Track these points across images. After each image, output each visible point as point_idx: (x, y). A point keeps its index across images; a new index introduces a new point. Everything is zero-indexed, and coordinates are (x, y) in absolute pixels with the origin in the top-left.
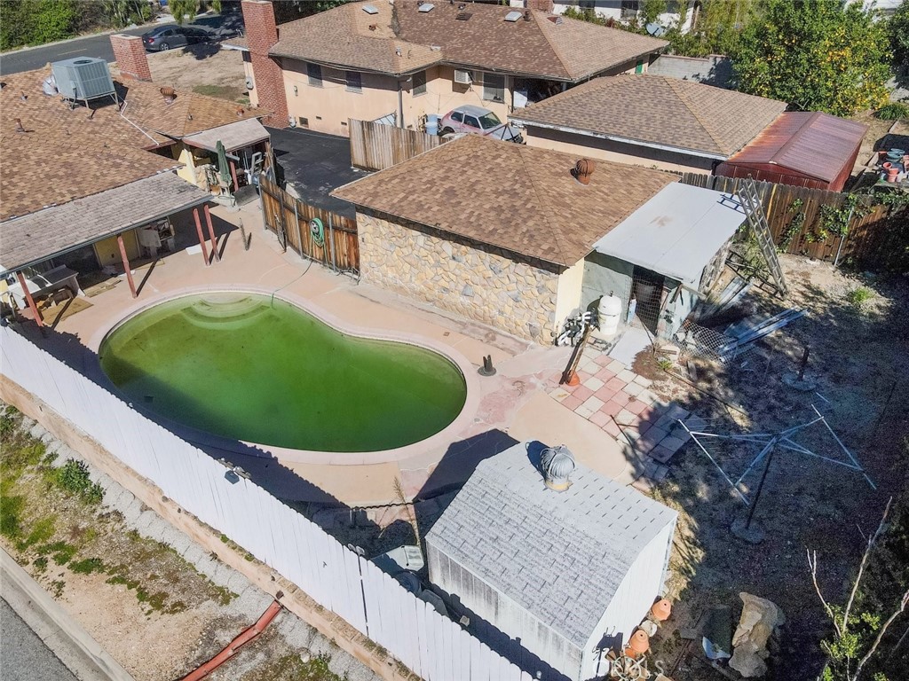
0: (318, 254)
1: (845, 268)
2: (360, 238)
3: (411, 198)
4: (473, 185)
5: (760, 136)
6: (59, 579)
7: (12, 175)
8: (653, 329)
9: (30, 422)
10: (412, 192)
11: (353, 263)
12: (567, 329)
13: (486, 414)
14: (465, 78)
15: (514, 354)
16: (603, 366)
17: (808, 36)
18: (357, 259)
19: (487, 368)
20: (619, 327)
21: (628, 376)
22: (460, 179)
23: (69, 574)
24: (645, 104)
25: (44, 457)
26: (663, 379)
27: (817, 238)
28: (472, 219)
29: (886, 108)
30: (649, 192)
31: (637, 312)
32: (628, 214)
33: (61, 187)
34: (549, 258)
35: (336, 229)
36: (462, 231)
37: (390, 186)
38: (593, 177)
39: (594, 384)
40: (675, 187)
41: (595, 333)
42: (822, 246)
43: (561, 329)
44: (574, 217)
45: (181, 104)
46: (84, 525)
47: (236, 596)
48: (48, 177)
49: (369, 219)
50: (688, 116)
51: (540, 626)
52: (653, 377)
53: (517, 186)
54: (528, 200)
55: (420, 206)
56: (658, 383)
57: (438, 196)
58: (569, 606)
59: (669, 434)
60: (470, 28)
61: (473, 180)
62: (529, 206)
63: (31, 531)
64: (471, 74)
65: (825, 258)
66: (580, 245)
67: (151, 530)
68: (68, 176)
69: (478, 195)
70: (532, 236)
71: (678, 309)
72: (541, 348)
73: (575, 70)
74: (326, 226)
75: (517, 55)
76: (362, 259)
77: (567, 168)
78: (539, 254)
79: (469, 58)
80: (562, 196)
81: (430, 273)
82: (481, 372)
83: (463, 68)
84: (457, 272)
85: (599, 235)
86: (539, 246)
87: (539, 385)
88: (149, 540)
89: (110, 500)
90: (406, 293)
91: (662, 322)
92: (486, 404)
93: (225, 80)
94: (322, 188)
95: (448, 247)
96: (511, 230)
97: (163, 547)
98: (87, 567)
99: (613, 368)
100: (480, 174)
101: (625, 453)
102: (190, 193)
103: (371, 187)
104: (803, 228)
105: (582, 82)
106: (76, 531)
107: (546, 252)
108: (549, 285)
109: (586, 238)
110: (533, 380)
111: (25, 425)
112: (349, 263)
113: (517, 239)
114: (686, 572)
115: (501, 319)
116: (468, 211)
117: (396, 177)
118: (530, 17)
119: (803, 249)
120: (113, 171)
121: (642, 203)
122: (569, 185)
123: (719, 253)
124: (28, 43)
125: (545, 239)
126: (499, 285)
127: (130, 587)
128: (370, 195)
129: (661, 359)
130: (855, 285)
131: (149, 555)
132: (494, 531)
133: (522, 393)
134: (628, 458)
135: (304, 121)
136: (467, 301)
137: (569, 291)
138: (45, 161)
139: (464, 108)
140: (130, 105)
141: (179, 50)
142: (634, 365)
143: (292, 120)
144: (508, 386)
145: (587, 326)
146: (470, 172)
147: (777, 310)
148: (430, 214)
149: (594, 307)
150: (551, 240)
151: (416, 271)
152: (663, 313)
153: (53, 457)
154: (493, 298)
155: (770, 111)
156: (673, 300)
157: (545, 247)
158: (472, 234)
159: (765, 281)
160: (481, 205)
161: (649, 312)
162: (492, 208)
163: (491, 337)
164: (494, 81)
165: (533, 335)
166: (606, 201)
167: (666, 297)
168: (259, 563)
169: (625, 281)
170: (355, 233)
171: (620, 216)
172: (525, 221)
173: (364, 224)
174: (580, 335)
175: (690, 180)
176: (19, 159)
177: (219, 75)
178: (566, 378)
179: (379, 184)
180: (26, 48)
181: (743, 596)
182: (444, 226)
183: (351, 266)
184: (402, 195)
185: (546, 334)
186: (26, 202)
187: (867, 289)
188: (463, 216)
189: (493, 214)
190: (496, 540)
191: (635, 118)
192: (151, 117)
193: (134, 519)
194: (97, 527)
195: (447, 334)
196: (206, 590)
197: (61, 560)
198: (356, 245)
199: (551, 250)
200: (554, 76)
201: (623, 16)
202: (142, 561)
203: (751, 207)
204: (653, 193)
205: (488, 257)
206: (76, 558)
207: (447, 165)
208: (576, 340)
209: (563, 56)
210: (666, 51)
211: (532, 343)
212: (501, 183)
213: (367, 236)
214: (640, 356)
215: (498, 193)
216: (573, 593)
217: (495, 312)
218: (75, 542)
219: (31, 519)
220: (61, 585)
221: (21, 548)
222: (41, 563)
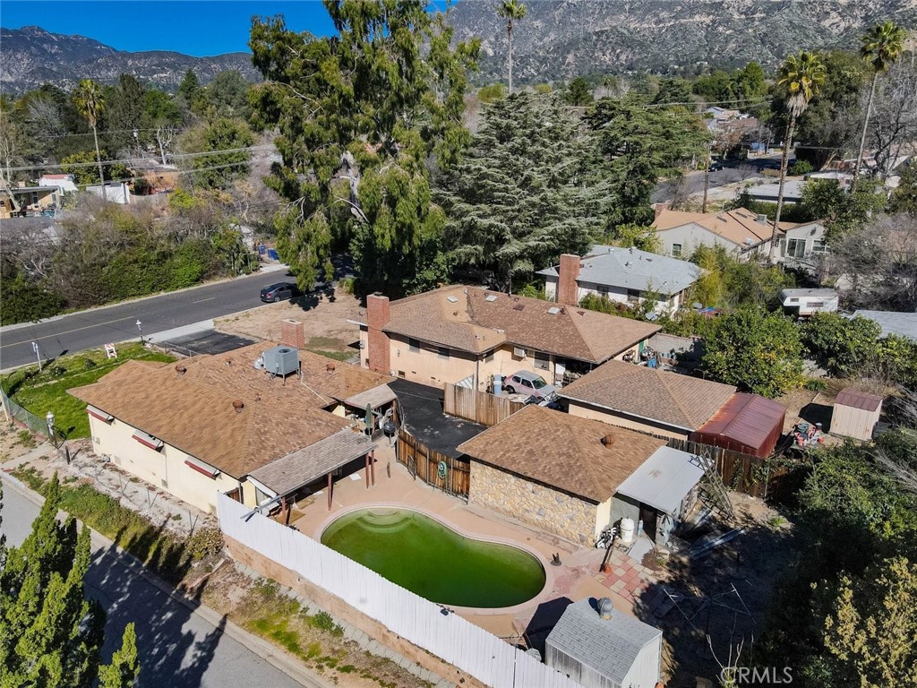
0: (439, 482)
1: (771, 503)
2: (471, 476)
3: (507, 455)
4: (544, 448)
5: (718, 412)
6: (334, 676)
7: (265, 433)
8: (653, 539)
9: (287, 588)
10: (508, 451)
11: (465, 490)
12: (602, 538)
13: (558, 589)
14: (522, 353)
15: (571, 553)
16: (625, 561)
17: (746, 343)
18: (468, 489)
19: (556, 561)
20: (633, 537)
21: (639, 568)
22: (536, 444)
23: (338, 674)
24: (644, 390)
25: (301, 609)
26: (660, 570)
27: (751, 482)
28: (546, 471)
29: (811, 382)
30: (648, 454)
31: (644, 528)
32: (636, 468)
33: (293, 441)
34: (591, 497)
35: (455, 469)
36: (540, 478)
37: (493, 446)
38: (614, 444)
39: (620, 572)
40: (663, 450)
41: (619, 541)
42: (755, 489)
43: (599, 538)
44: (605, 471)
45: (339, 374)
46: (337, 648)
47: (434, 685)
48: (285, 434)
49: (479, 465)
50: (671, 401)
51: (602, 677)
52: (654, 568)
53: (570, 451)
54: (578, 460)
55: (514, 461)
56: (657, 572)
57: (524, 455)
58: (614, 667)
59: (663, 602)
60: (524, 317)
61: (544, 445)
62: (578, 464)
63: (308, 651)
64: (526, 351)
65: (758, 496)
66: (609, 489)
67: (379, 651)
68: (294, 432)
69: (548, 455)
70: (581, 483)
71: (666, 527)
72: (587, 550)
73: (597, 355)
74: (449, 467)
75: (558, 341)
76: (471, 489)
77: (599, 439)
78: (586, 495)
79: (525, 340)
80: (597, 457)
81: (517, 500)
82: (552, 563)
83: (520, 347)
84: (535, 500)
85: (619, 483)
86: (586, 489)
87: (588, 572)
88: (377, 657)
89: (349, 634)
90: (500, 512)
91: (658, 535)
92: (558, 583)
93: (332, 333)
94: (426, 430)
95: (530, 485)
96: (569, 478)
97: (386, 660)
98: (347, 669)
99: (630, 562)
100: (548, 441)
101: (634, 611)
102: (364, 444)
103: (482, 446)
104: (743, 477)
105: (603, 363)
106: (334, 651)
107: (589, 493)
108: (592, 511)
109: (612, 485)
110: (584, 569)
111: (283, 590)
112: (462, 491)
113: (573, 484)
114: (670, 672)
115: (562, 531)
116: (543, 465)
117: (496, 440)
118: (565, 312)
119: (744, 489)
120: (318, 429)
121: (644, 461)
122: (600, 449)
123: (690, 493)
124: (165, 289)
125: (589, 485)
126: (561, 509)
127: (374, 680)
128: (482, 452)
129: (659, 558)
130: (773, 513)
131: (380, 664)
132: (578, 637)
133: (578, 577)
134: (636, 614)
135: (402, 373)
136: (540, 518)
137: (603, 515)
138: (281, 423)
139: (520, 373)
140: (305, 375)
141: (287, 302)
142: (643, 561)
143: (393, 372)
144: (570, 572)
145: (614, 536)
146: (542, 440)
147: (725, 529)
148: (520, 466)
149: (617, 524)
150: (592, 486)
151: (508, 498)
152: (658, 530)
153: (306, 610)
154: (557, 517)
155: (724, 394)
156: (663, 522)
157: (589, 490)
158: (546, 480)
159: (722, 509)
160: (550, 462)
161: (650, 529)
162: (557, 465)
163: (556, 542)
164: (542, 356)
165: (582, 541)
166: (623, 460)
167: (659, 520)
168: (449, 664)
169: (636, 510)
170: (469, 473)
171: (631, 470)
172: (577, 474)
173: (475, 468)
174: (610, 542)
175: (674, 444)
176: (266, 422)
177: (326, 328)
178: (603, 568)
179: (487, 445)
180: (162, 293)
181: (697, 678)
182: (529, 475)
183: (464, 492)
184: (502, 453)
185: (590, 540)
186: (277, 451)
187: (781, 517)
188: (540, 469)
189: (558, 468)
190: (579, 641)
191: (638, 400)
192: (320, 383)
193: (365, 645)
194: (345, 649)
195: (529, 539)
196: (417, 682)
197: (332, 666)
198: (468, 480)
199: (593, 492)
200: (584, 359)
201: (629, 299)
202: (376, 667)
203: (707, 465)
204: (651, 454)
205: (555, 493)
206: (338, 665)
207: (528, 434)
208: (608, 545)
209: (589, 344)
210: (660, 331)
211: (581, 546)
212: (561, 448)
213: (476, 475)
214: (646, 556)
215: (560, 455)
216: (615, 662)
217: (558, 526)
218: (335, 657)
219: (305, 644)
220: (336, 678)
221: (305, 659)
222: (320, 667)
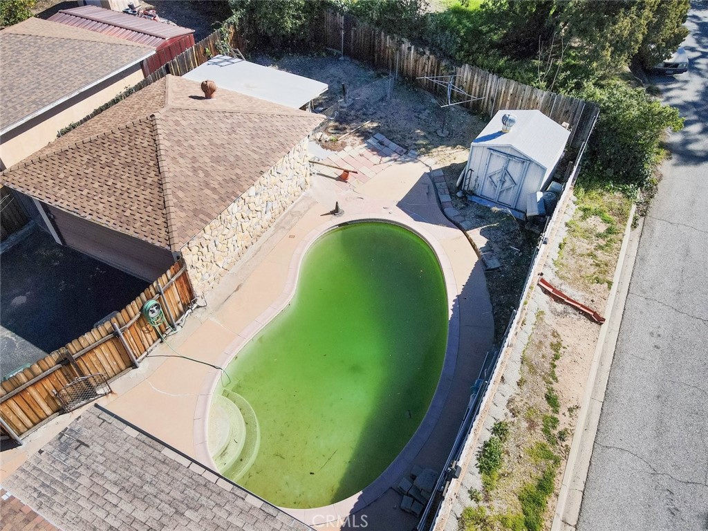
6: (567, 414)
11: (188, 299)
18: (191, 290)
19: (335, 212)
21: (343, 154)
23: (563, 409)
25: (472, 504)
35: (165, 290)
46: (525, 425)
59: (387, 146)
63: (543, 463)
72: (309, 190)
76: (195, 284)
88: (521, 371)
97: (523, 360)
98: (552, 400)
106: (532, 425)
112: (183, 305)
127: (555, 367)
131: (531, 366)
142: (333, 150)
163: (296, 213)
165: (302, 189)
170: (184, 270)
183: (187, 304)
194: (524, 412)
195: (292, 236)
196: (540, 325)
197: (556, 421)
198: (186, 279)
202: (536, 369)
213: (195, 259)
218: (540, 422)
219: (533, 471)
220: (570, 410)
221: (557, 462)
222: (562, 436)
